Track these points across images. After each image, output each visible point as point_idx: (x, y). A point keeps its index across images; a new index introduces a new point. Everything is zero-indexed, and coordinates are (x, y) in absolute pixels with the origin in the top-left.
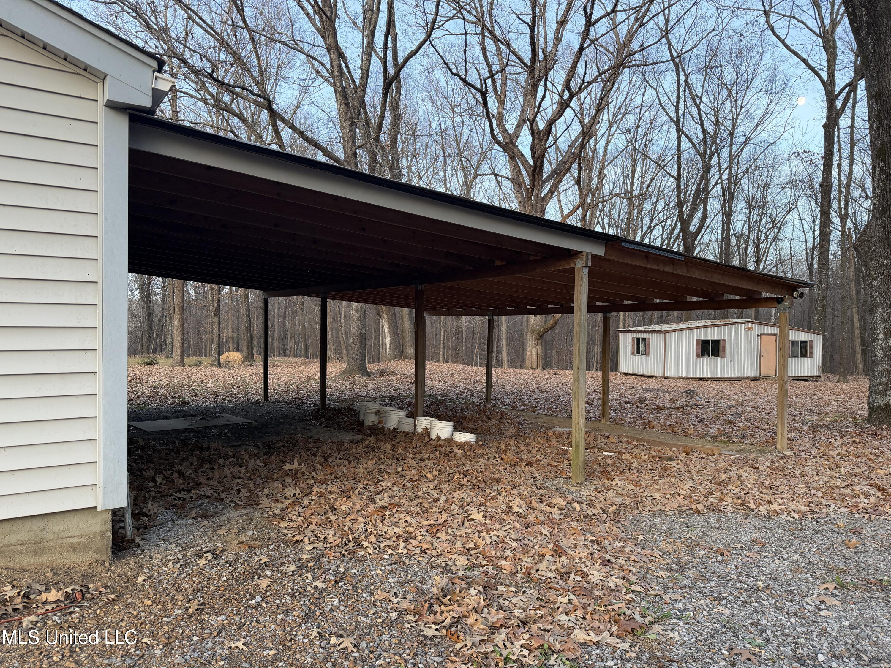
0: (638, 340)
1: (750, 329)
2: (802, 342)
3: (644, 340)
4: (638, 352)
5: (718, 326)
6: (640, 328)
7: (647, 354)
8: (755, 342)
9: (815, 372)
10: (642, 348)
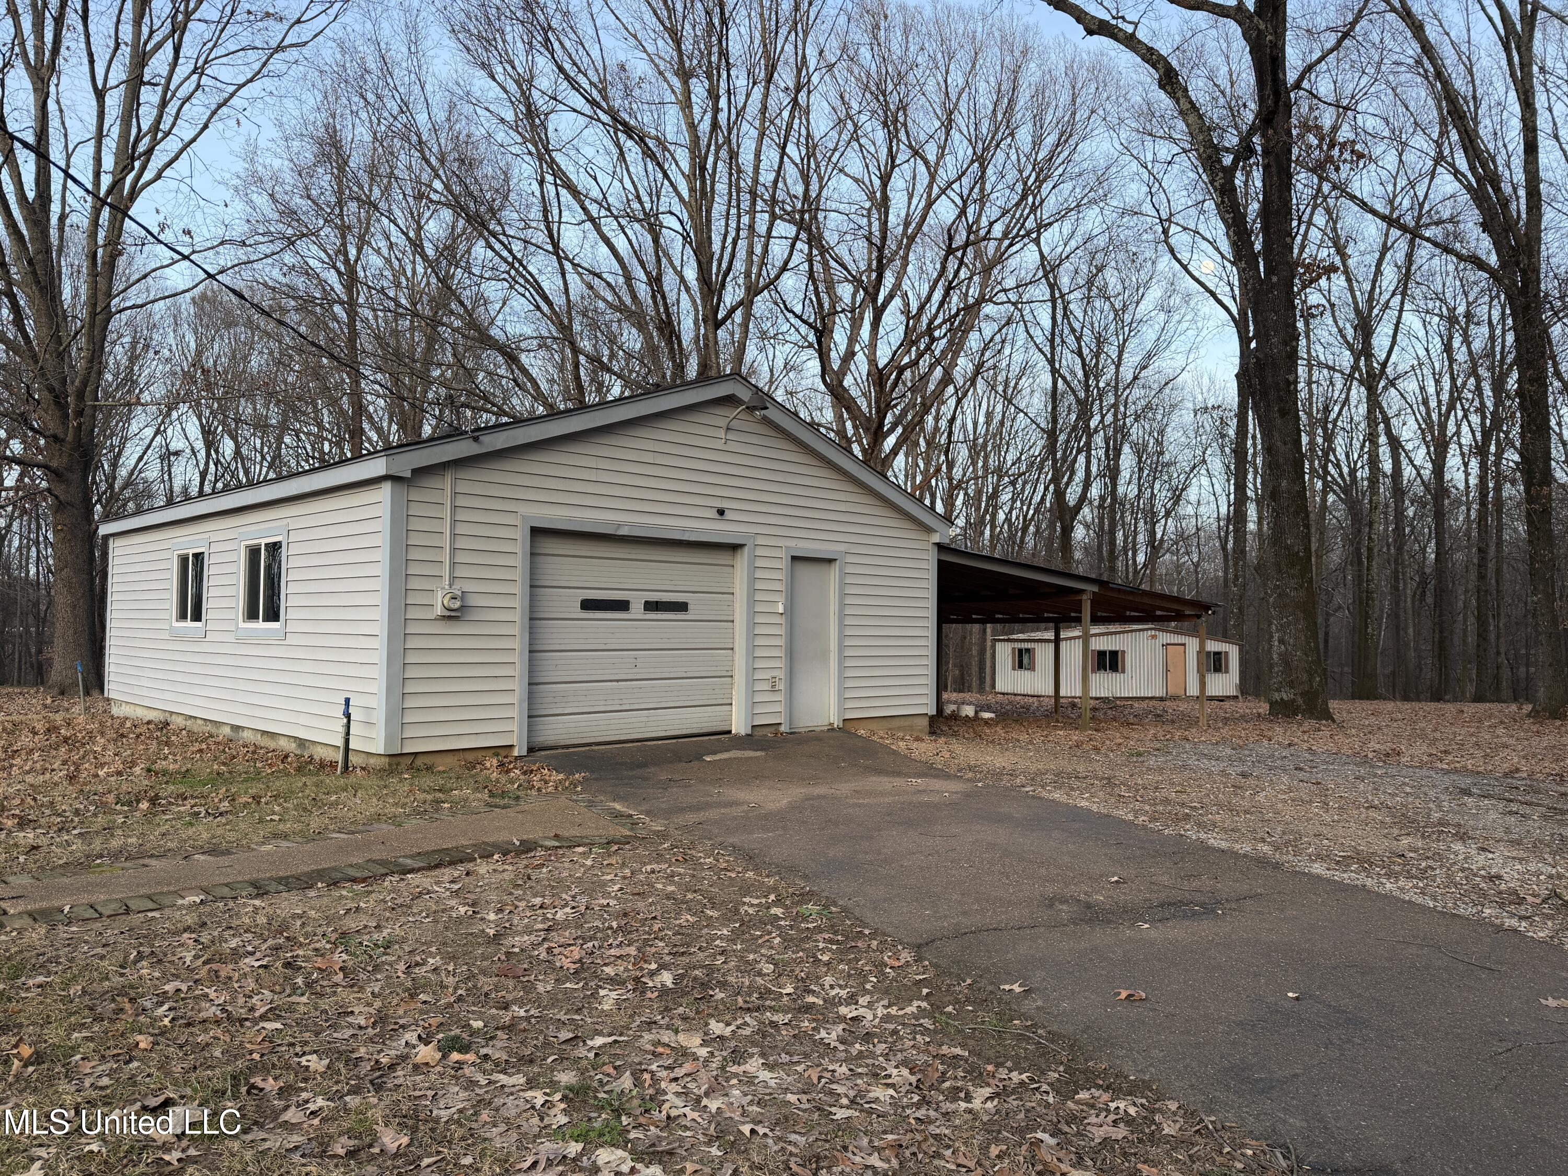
0: (1020, 651)
1: (1154, 637)
2: (1216, 653)
3: (1028, 650)
4: (1021, 666)
5: (1116, 633)
6: (1021, 636)
7: (1031, 668)
8: (1160, 651)
9: (1232, 692)
10: (1026, 660)
